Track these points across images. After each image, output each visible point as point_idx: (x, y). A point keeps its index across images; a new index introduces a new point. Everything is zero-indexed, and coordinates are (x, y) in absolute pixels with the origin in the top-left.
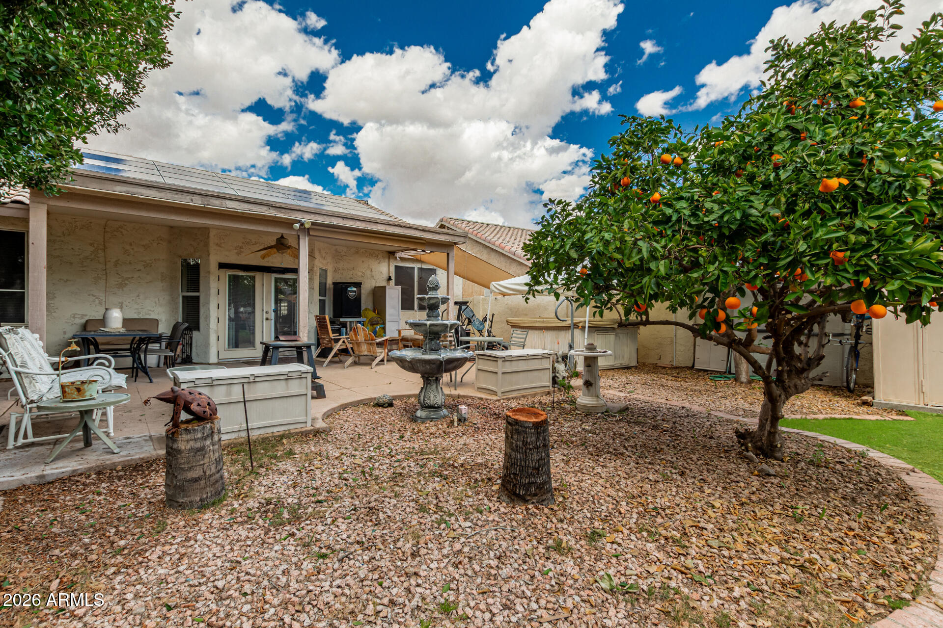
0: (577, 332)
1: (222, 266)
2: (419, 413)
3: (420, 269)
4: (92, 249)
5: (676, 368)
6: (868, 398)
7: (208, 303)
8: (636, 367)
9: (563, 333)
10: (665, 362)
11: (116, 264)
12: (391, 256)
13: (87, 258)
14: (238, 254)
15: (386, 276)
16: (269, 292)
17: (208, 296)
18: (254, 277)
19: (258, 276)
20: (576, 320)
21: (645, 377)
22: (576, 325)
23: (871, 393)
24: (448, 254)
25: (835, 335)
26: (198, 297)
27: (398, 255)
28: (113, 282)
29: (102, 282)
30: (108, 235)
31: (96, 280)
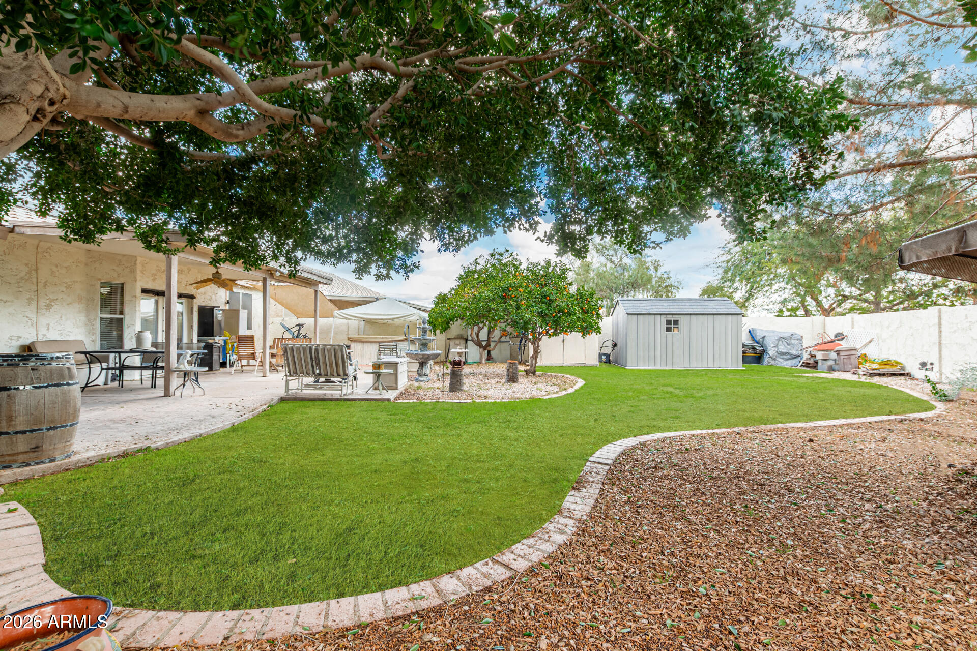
1: (145, 291)
3: (243, 294)
4: (27, 269)
7: (134, 325)
11: (45, 285)
13: (22, 278)
14: (154, 280)
15: (224, 301)
17: (132, 318)
18: (157, 301)
26: (121, 320)
28: (42, 303)
29: (34, 303)
30: (39, 256)
31: (30, 300)
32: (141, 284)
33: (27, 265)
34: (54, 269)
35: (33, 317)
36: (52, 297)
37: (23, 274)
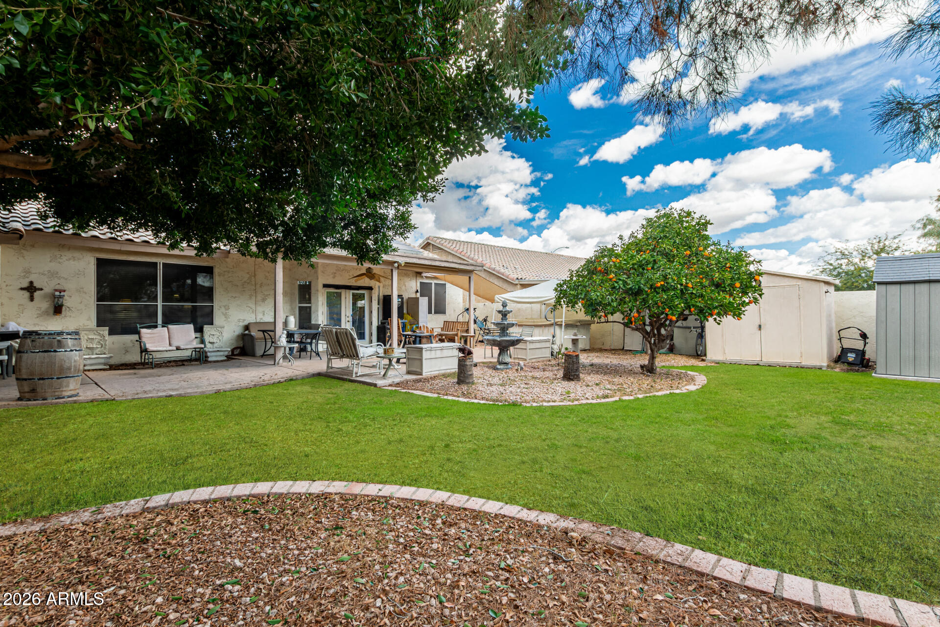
0: (557, 328)
1: (325, 286)
2: (499, 367)
3: (436, 284)
4: (248, 276)
5: (614, 350)
6: (704, 358)
7: (317, 311)
8: (589, 350)
9: (547, 329)
10: (607, 347)
11: (261, 285)
12: (418, 275)
13: (245, 282)
14: (334, 277)
15: (415, 290)
16: (349, 302)
17: (317, 306)
18: (341, 293)
19: (343, 291)
20: (557, 320)
21: (596, 354)
22: (556, 324)
23: (705, 355)
24: (470, 278)
25: (694, 328)
26: (310, 307)
27: (424, 275)
28: (259, 297)
29: (254, 298)
30: (257, 267)
31: (251, 296)
32: (322, 280)
33: (248, 273)
34: (267, 274)
35: (253, 307)
36: (266, 293)
37: (245, 279)
